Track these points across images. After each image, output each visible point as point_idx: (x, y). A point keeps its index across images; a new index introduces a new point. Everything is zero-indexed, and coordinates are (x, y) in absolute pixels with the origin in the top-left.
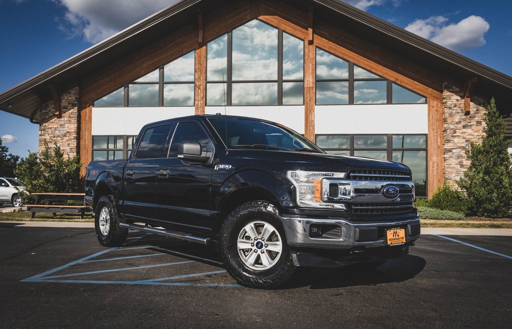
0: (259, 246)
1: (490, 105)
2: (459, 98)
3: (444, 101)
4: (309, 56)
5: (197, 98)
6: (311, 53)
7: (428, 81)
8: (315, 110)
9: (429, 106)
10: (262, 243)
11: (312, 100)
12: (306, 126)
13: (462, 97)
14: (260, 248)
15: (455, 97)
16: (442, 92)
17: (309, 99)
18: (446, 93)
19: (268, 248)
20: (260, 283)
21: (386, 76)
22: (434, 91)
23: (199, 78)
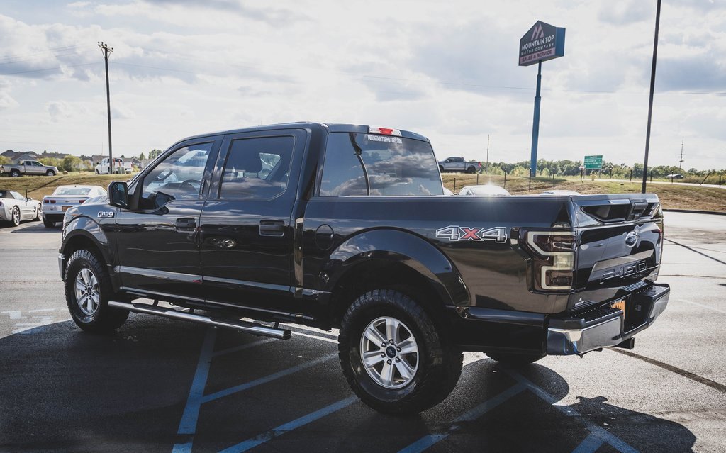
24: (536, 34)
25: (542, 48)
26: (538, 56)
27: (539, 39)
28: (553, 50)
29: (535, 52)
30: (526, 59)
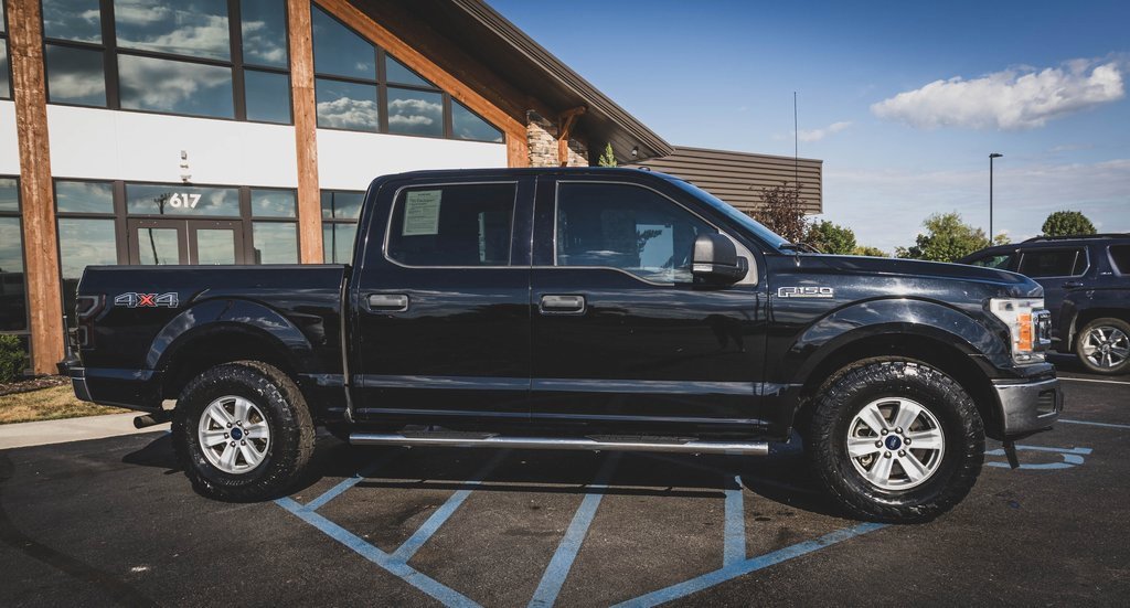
0: (893, 443)
1: (605, 156)
2: (551, 138)
3: (531, 141)
4: (298, 19)
5: (19, 80)
6: (301, 13)
7: (506, 103)
8: (317, 138)
9: (509, 148)
10: (898, 439)
11: (308, 116)
12: (301, 171)
13: (557, 138)
14: (894, 448)
15: (547, 137)
16: (526, 125)
17: (302, 113)
18: (534, 128)
19: (912, 446)
20: (915, 513)
21: (441, 85)
22: (515, 122)
23: (21, 26)
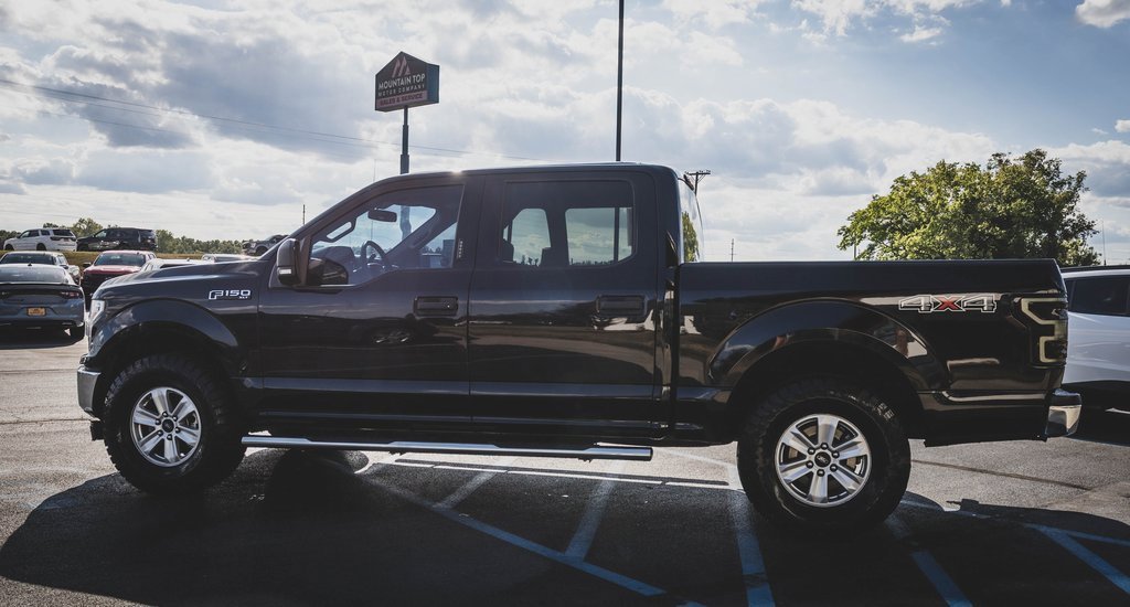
24: (399, 69)
25: (408, 89)
26: (404, 99)
27: (403, 76)
28: (425, 93)
29: (397, 94)
30: (385, 102)
